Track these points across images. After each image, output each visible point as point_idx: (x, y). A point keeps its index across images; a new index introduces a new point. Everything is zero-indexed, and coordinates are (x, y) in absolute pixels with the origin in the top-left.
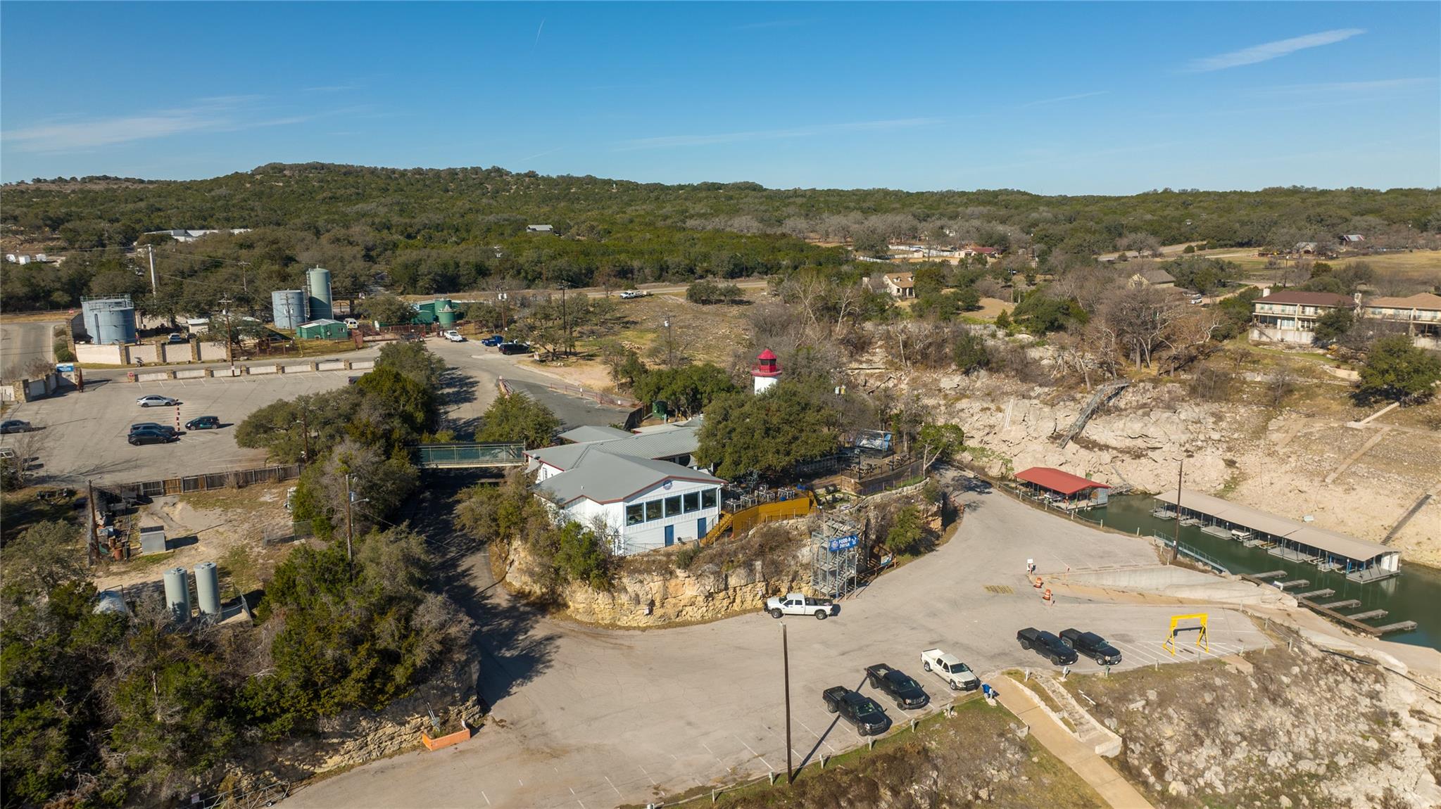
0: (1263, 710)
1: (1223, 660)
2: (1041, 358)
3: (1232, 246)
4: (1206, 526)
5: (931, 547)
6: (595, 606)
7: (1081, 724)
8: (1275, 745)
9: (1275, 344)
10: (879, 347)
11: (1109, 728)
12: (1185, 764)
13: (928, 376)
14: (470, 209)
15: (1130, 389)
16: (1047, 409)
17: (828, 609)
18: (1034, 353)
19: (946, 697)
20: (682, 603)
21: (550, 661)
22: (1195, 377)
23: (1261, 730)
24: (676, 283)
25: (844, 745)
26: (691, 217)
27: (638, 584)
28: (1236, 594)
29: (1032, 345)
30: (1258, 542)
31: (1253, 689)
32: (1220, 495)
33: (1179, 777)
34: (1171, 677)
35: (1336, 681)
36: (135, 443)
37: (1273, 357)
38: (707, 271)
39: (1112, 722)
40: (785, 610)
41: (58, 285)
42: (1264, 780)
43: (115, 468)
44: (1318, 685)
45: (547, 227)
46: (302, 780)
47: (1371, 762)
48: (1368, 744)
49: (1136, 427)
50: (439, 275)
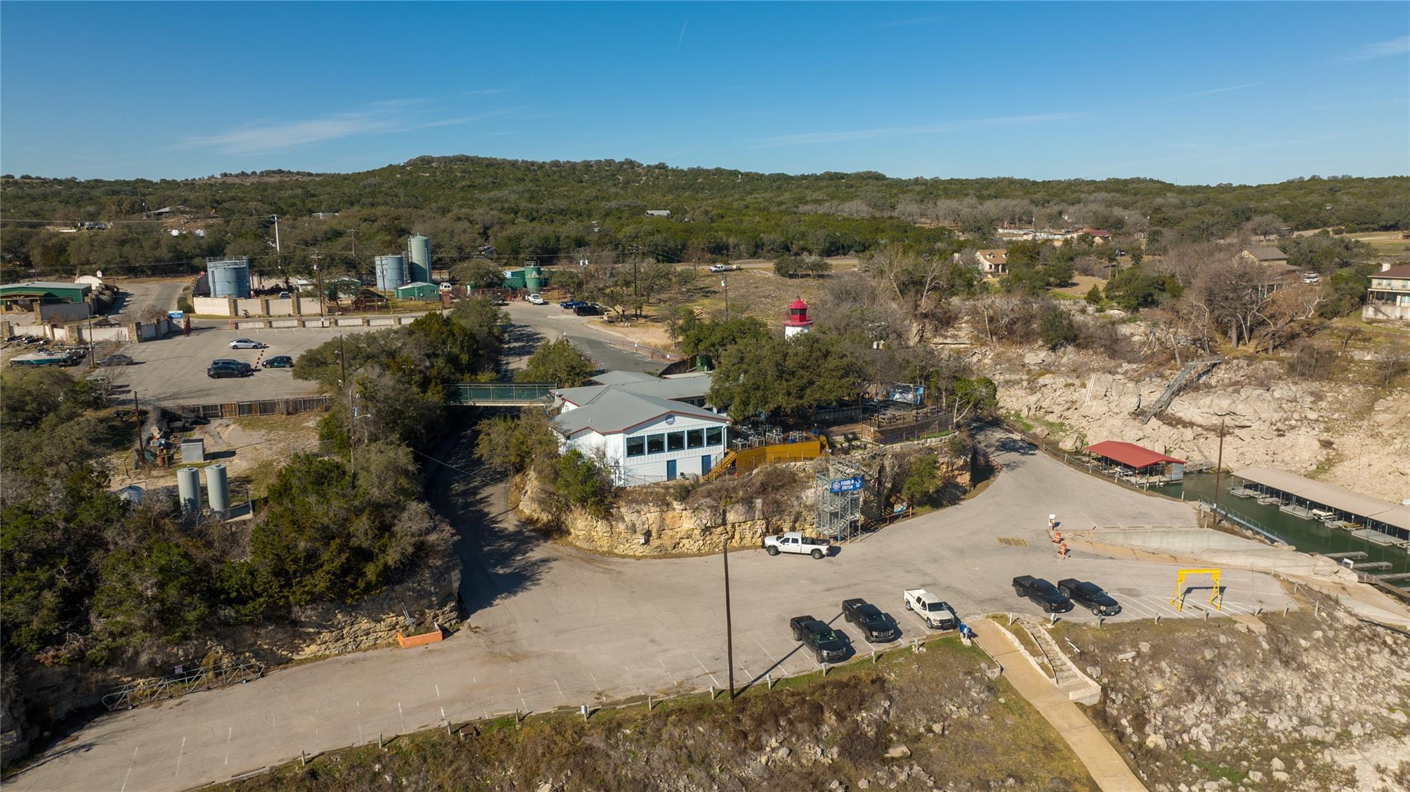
0: (1272, 672)
1: (1234, 618)
2: (1133, 335)
3: (1374, 230)
4: (1286, 505)
5: (954, 501)
6: (594, 534)
7: (1062, 670)
8: (1280, 708)
9: (1392, 322)
10: (965, 322)
11: (1091, 676)
12: (1171, 719)
13: (1013, 352)
14: (597, 197)
15: (1223, 367)
16: (1131, 385)
17: (824, 549)
18: (1125, 330)
19: (918, 633)
20: (679, 536)
21: (539, 580)
22: (1296, 354)
23: (1266, 692)
24: (770, 259)
25: (798, 669)
26: (806, 203)
27: (635, 514)
28: (1284, 563)
29: (1123, 321)
30: (1341, 523)
31: (1263, 650)
32: (1311, 476)
33: (1162, 731)
34: (1170, 631)
35: (1369, 651)
36: (212, 376)
37: (1387, 335)
38: (804, 249)
39: (1095, 671)
40: (782, 548)
41: (198, 251)
42: (1261, 742)
43: (191, 394)
44: (1345, 652)
45: (665, 213)
46: (280, 664)
47: (1393, 735)
48: (1394, 716)
49: (1224, 404)
50: (539, 248)
